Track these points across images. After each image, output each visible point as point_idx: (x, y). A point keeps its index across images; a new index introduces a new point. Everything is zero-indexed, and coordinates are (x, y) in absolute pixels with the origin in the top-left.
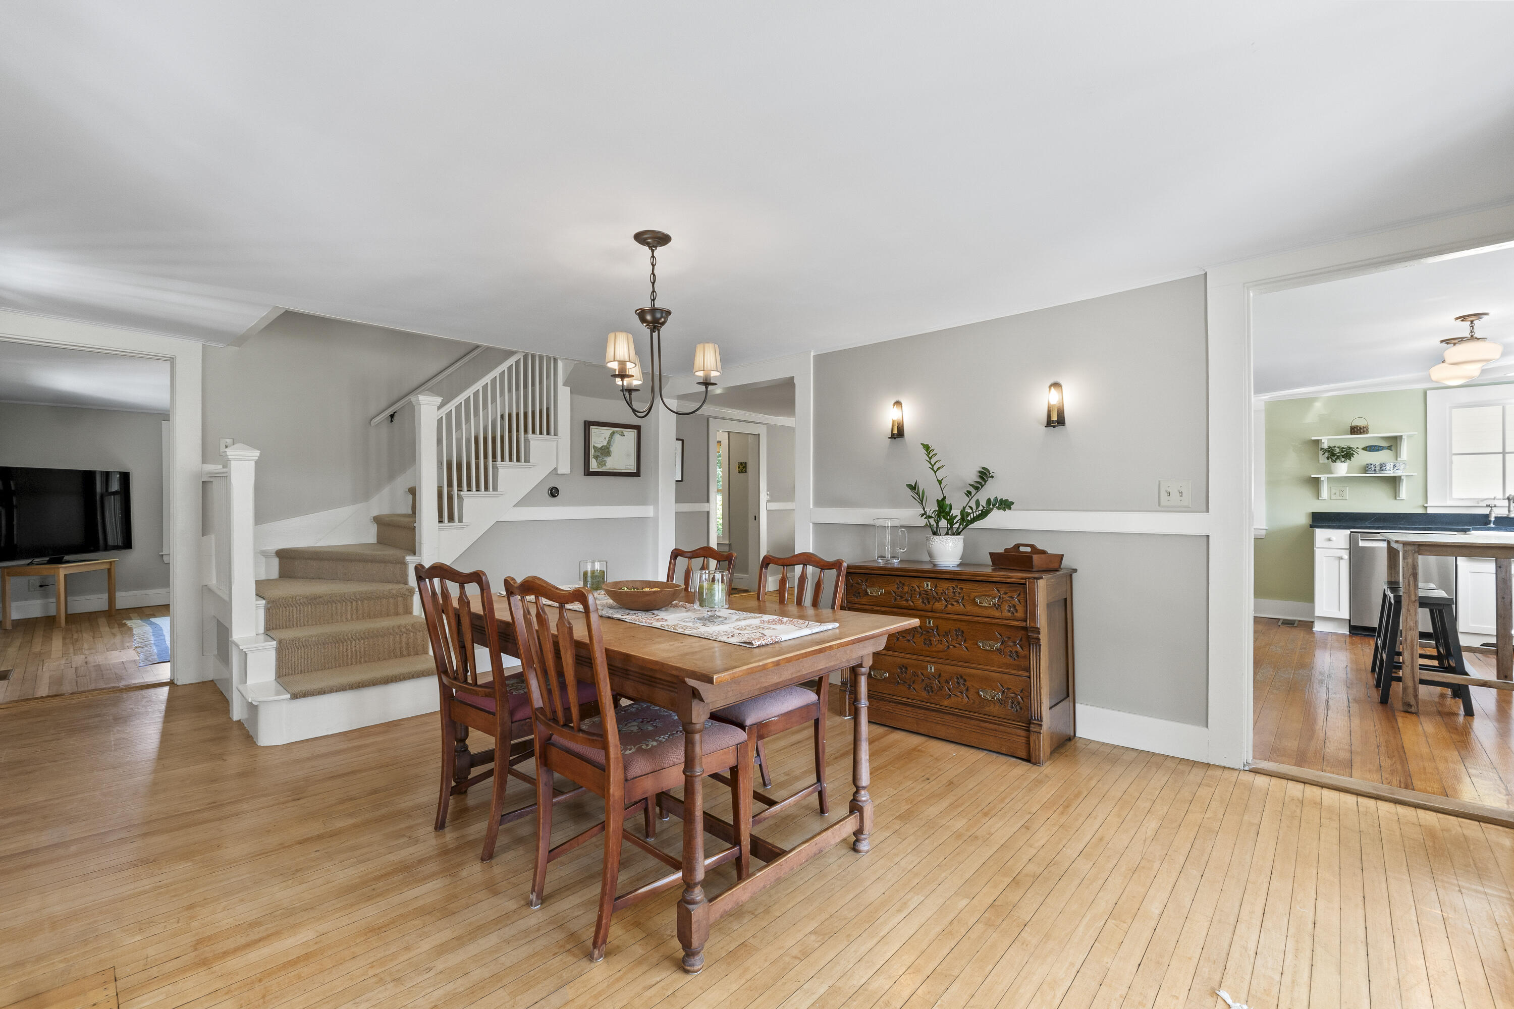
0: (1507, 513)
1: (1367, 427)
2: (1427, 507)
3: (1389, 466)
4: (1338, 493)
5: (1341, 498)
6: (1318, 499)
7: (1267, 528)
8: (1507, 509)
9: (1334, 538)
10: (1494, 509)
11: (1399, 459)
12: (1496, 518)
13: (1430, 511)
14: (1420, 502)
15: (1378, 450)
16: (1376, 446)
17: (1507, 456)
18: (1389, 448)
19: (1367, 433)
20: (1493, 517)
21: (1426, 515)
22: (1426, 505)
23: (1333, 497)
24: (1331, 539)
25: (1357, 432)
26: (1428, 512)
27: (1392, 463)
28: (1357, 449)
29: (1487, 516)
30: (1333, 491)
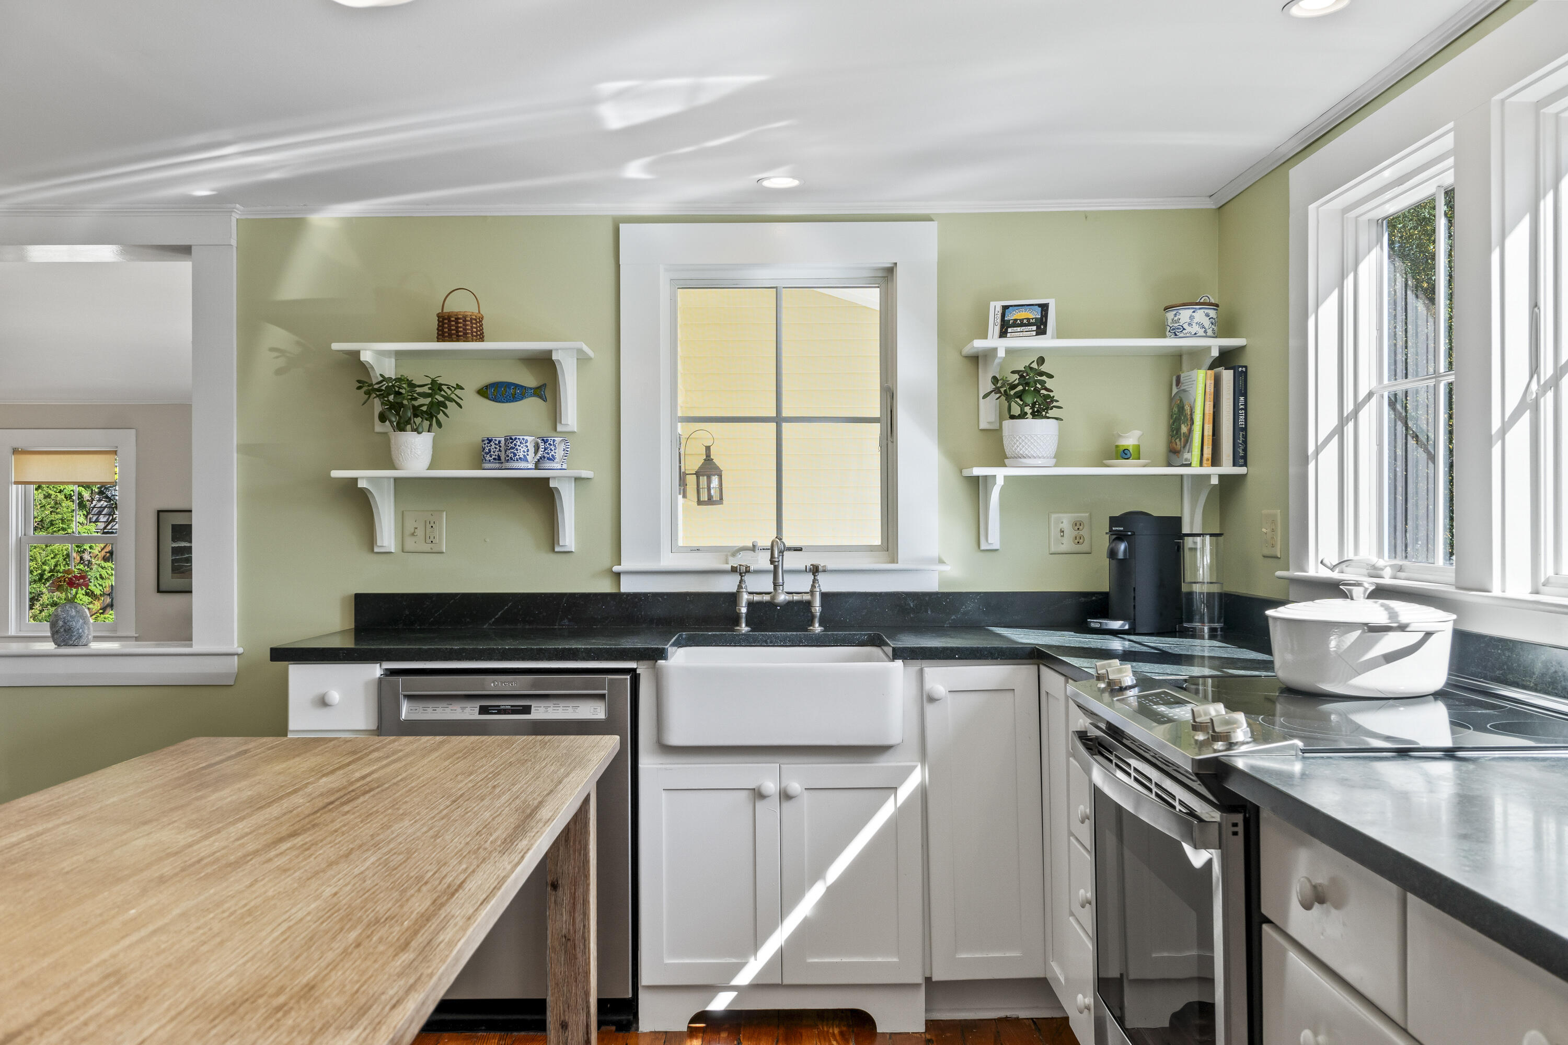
0: (770, 588)
1: (479, 320)
2: (618, 575)
3: (527, 448)
4: (420, 533)
5: (427, 547)
6: (372, 550)
7: (240, 650)
8: (770, 577)
9: (335, 696)
10: (747, 578)
11: (559, 428)
12: (750, 604)
13: (628, 586)
14: (604, 559)
15: (514, 398)
16: (508, 385)
17: (785, 426)
18: (537, 392)
19: (481, 338)
20: (744, 603)
21: (618, 598)
22: (616, 569)
23: (410, 544)
24: (327, 700)
25: (450, 335)
26: (623, 590)
27: (530, 439)
28: (458, 392)
29: (732, 598)
30: (410, 526)
